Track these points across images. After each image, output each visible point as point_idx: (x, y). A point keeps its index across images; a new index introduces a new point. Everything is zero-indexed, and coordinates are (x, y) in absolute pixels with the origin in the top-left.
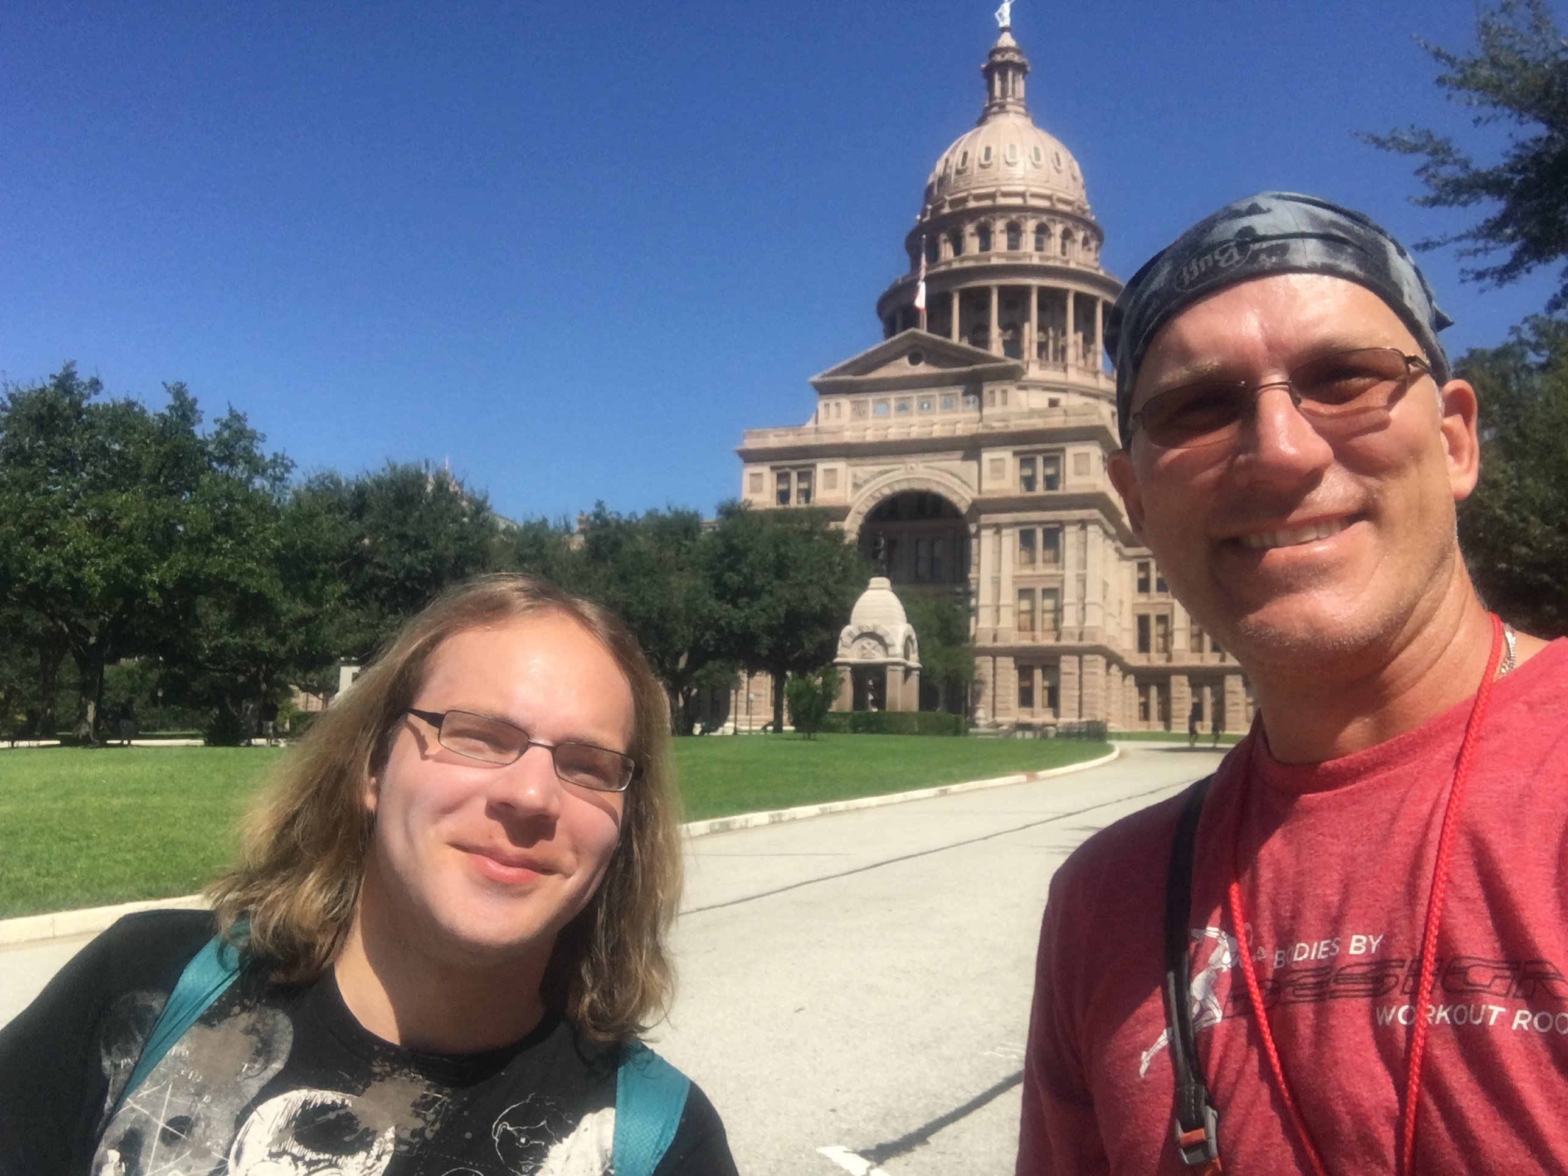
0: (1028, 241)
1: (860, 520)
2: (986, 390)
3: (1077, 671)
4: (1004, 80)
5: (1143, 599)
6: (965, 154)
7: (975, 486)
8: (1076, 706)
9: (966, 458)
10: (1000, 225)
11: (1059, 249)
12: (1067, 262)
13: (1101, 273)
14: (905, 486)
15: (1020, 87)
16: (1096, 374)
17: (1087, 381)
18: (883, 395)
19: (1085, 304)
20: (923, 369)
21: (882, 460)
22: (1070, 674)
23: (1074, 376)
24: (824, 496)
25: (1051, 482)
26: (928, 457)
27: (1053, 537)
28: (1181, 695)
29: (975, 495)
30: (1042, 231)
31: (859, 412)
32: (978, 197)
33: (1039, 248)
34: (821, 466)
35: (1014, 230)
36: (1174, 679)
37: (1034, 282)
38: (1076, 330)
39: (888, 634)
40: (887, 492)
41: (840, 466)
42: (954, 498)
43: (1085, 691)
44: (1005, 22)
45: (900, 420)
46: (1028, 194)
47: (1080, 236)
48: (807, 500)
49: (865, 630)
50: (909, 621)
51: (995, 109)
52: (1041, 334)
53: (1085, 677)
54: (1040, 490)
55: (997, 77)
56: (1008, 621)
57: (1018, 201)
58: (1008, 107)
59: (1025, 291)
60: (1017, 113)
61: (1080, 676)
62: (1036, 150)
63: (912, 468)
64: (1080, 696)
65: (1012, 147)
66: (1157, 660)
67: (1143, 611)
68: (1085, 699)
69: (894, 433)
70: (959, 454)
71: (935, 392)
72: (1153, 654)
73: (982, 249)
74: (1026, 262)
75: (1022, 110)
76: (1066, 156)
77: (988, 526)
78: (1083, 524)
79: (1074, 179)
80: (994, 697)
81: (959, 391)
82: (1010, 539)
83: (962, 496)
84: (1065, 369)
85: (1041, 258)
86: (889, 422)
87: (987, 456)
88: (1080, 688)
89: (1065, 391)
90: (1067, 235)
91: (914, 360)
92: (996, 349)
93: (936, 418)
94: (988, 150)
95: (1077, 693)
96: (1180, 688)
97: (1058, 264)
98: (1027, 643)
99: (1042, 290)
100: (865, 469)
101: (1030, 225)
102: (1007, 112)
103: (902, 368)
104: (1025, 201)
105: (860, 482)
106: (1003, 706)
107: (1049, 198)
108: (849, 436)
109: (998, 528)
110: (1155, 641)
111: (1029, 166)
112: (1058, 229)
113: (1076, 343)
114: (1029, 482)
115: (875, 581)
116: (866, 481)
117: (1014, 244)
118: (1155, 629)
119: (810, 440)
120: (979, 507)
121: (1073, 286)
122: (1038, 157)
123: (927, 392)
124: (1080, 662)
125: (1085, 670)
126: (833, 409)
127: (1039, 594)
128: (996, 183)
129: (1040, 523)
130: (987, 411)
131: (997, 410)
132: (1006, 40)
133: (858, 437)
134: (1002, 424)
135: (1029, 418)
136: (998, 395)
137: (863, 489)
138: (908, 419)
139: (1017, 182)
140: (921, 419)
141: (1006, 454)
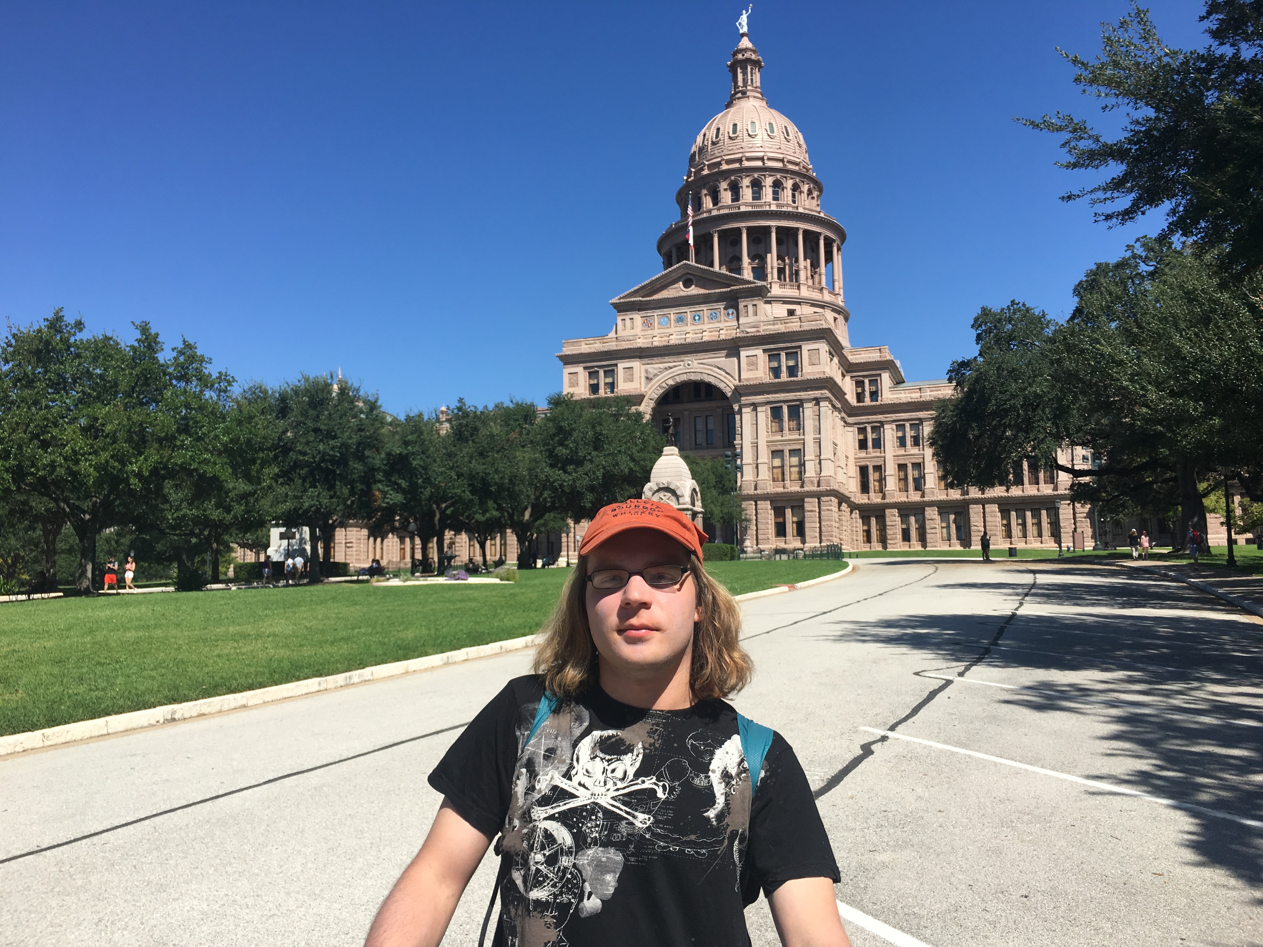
0: (768, 193)
1: (652, 404)
2: (741, 306)
3: (817, 510)
4: (745, 73)
5: (863, 454)
6: (718, 129)
7: (737, 378)
8: (818, 535)
9: (727, 356)
10: (746, 182)
11: (790, 198)
12: (797, 208)
13: (822, 215)
14: (684, 378)
15: (757, 77)
16: (821, 289)
17: (816, 295)
18: (666, 311)
19: (811, 239)
20: (694, 290)
21: (667, 359)
22: (811, 511)
23: (805, 292)
24: (624, 387)
25: (793, 371)
26: (701, 355)
27: (795, 411)
28: (894, 523)
29: (737, 383)
30: (777, 185)
31: (648, 324)
32: (728, 162)
33: (775, 199)
34: (622, 365)
35: (757, 185)
36: (888, 512)
37: (773, 223)
38: (805, 259)
39: (678, 488)
40: (671, 382)
41: (636, 364)
42: (721, 386)
43: (823, 523)
44: (744, 29)
45: (678, 329)
46: (765, 158)
47: (805, 188)
48: (612, 392)
49: (661, 486)
50: (693, 478)
51: (739, 95)
52: (780, 262)
53: (822, 513)
54: (784, 377)
55: (739, 70)
56: (765, 474)
57: (759, 164)
58: (748, 93)
59: (768, 229)
60: (755, 97)
61: (820, 513)
62: (770, 124)
63: (689, 365)
64: (820, 528)
65: (753, 123)
66: (875, 498)
67: (863, 464)
68: (823, 529)
69: (675, 340)
70: (724, 352)
71: (704, 307)
72: (872, 494)
73: (733, 201)
74: (767, 208)
75: (760, 96)
76: (793, 129)
77: (746, 405)
78: (817, 401)
79: (800, 146)
80: (757, 530)
81: (721, 306)
82: (764, 414)
83: (727, 385)
84: (799, 288)
85: (777, 206)
86: (670, 331)
87: (744, 353)
88: (820, 522)
89: (799, 303)
90: (796, 188)
91: (687, 284)
92: (747, 274)
93: (705, 327)
94: (735, 125)
95: (818, 525)
96: (893, 518)
97: (790, 209)
98: (780, 490)
99: (778, 229)
100: (655, 366)
101: (769, 181)
102: (748, 97)
103: (678, 290)
104: (764, 163)
105: (651, 376)
106: (764, 537)
107: (782, 160)
108: (641, 343)
109: (755, 406)
110: (873, 484)
111: (766, 137)
112: (789, 184)
113: (806, 267)
114: (776, 372)
115: (667, 450)
116: (656, 375)
117: (757, 196)
118: (873, 476)
119: (612, 346)
120: (740, 392)
121: (802, 226)
122: (772, 131)
123: (697, 308)
124: (819, 503)
125: (822, 508)
126: (628, 322)
127: (787, 453)
128: (741, 150)
129: (785, 401)
130: (742, 320)
131: (751, 319)
132: (745, 43)
133: (648, 343)
134: (754, 330)
135: (774, 324)
136: (750, 308)
137: (653, 382)
138: (685, 328)
139: (757, 150)
140: (694, 327)
141: (758, 352)
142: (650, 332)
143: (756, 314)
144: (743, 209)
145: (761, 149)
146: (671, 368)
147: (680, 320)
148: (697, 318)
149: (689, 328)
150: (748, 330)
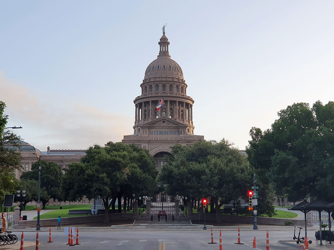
2: (180, 131)
4: (165, 47)
6: (159, 66)
10: (168, 85)
11: (180, 91)
14: (162, 151)
18: (157, 130)
20: (166, 125)
21: (157, 144)
26: (167, 144)
30: (177, 87)
31: (151, 133)
32: (163, 78)
34: (143, 145)
35: (171, 87)
37: (177, 100)
40: (158, 152)
41: (147, 145)
45: (160, 136)
46: (174, 78)
47: (184, 88)
51: (163, 54)
57: (172, 80)
60: (168, 55)
62: (175, 67)
69: (159, 139)
71: (169, 130)
74: (176, 95)
81: (174, 130)
86: (158, 136)
91: (164, 122)
93: (169, 136)
99: (179, 102)
100: (154, 146)
102: (166, 55)
103: (161, 124)
107: (178, 79)
108: (149, 139)
111: (174, 71)
112: (180, 87)
116: (154, 149)
119: (140, 139)
121: (185, 101)
122: (176, 69)
123: (167, 130)
128: (167, 74)
130: (180, 135)
131: (183, 135)
133: (151, 139)
134: (184, 139)
135: (190, 137)
136: (183, 132)
137: (152, 151)
138: (163, 136)
139: (171, 75)
140: (165, 136)
142: (151, 136)
143: (184, 134)
144: (169, 95)
145: (172, 75)
146: (158, 147)
147: (161, 133)
148: (166, 133)
149: (164, 136)
150: (182, 138)
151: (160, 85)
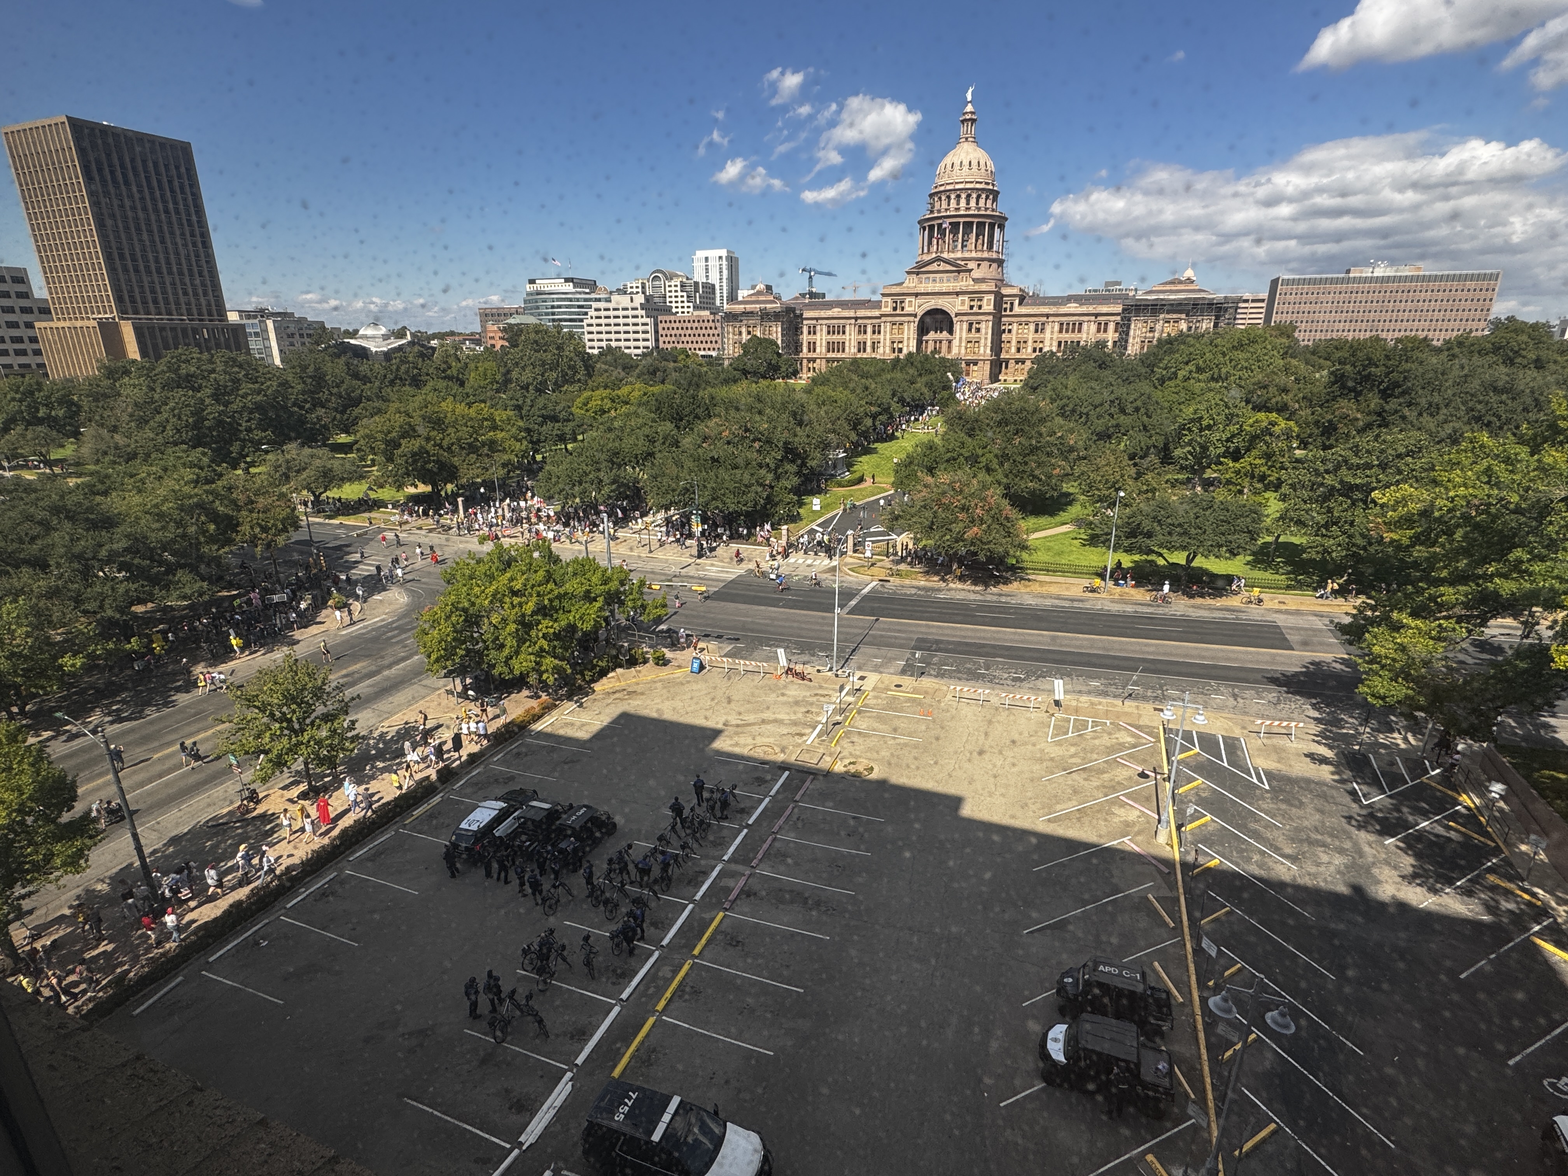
0: (973, 203)
1: (919, 317)
2: (961, 277)
4: (967, 127)
7: (955, 308)
10: (963, 196)
11: (983, 206)
12: (987, 210)
14: (934, 307)
15: (973, 130)
17: (990, 255)
18: (929, 276)
19: (992, 226)
20: (941, 268)
21: (926, 298)
22: (981, 367)
23: (986, 255)
24: (908, 309)
25: (980, 307)
26: (942, 297)
28: (1012, 367)
29: (955, 310)
30: (978, 198)
31: (920, 281)
32: (957, 183)
33: (977, 206)
34: (908, 299)
35: (969, 197)
37: (975, 220)
40: (928, 309)
41: (913, 299)
42: (949, 311)
44: (969, 98)
45: (932, 285)
46: (974, 181)
47: (992, 197)
48: (903, 311)
51: (964, 139)
52: (976, 239)
54: (975, 310)
55: (965, 126)
56: (963, 351)
57: (971, 185)
58: (969, 139)
59: (972, 223)
60: (967, 142)
61: (984, 367)
62: (979, 158)
63: (936, 301)
65: (970, 161)
66: (1006, 355)
68: (984, 374)
69: (931, 289)
70: (951, 297)
71: (945, 276)
73: (957, 204)
74: (972, 212)
76: (988, 158)
77: (959, 320)
78: (987, 321)
81: (952, 275)
82: (966, 325)
83: (951, 310)
84: (983, 252)
85: (977, 210)
86: (929, 285)
87: (959, 298)
89: (983, 261)
90: (987, 198)
91: (938, 265)
93: (945, 285)
94: (961, 162)
96: (1012, 365)
97: (983, 212)
98: (969, 358)
99: (978, 222)
100: (922, 301)
101: (974, 196)
103: (934, 267)
104: (973, 185)
105: (920, 305)
107: (982, 183)
108: (917, 290)
109: (962, 321)
110: (1006, 349)
111: (975, 169)
112: (984, 196)
114: (972, 307)
116: (922, 305)
117: (968, 203)
118: (1006, 346)
119: (904, 290)
120: (956, 314)
121: (988, 221)
122: (979, 163)
123: (942, 276)
124: (984, 364)
126: (912, 280)
127: (973, 342)
128: (964, 177)
129: (975, 320)
130: (960, 282)
131: (964, 283)
132: (969, 108)
133: (919, 290)
134: (965, 288)
135: (974, 286)
136: (964, 278)
138: (935, 284)
139: (971, 177)
140: (940, 284)
141: (966, 298)
142: (920, 285)
143: (966, 281)
144: (962, 212)
146: (929, 302)
147: (934, 281)
148: (941, 280)
149: (937, 284)
150: (962, 288)
151: (953, 196)
